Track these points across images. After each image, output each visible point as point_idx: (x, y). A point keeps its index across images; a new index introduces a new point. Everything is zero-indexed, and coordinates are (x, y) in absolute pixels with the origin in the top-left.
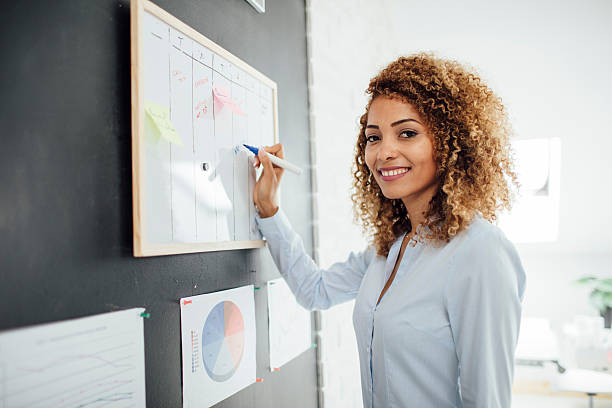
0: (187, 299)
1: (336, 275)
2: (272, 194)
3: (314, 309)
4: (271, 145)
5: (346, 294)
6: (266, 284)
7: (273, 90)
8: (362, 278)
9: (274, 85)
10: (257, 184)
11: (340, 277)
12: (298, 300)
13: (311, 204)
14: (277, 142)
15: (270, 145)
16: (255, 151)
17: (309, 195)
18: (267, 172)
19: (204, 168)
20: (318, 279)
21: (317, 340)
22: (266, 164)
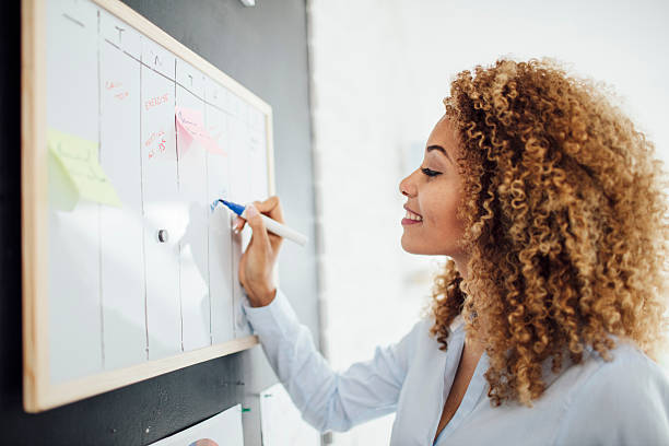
1: (358, 383)
2: (266, 271)
3: (327, 431)
4: (263, 198)
5: (374, 412)
6: (258, 396)
7: (266, 117)
8: (399, 389)
9: (268, 110)
10: (243, 257)
11: (365, 388)
12: (304, 417)
13: (318, 270)
14: (273, 194)
15: (262, 200)
16: (238, 210)
17: (314, 260)
18: (256, 240)
19: (161, 239)
20: (333, 390)
22: (257, 229)
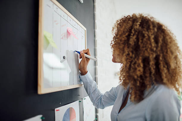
0: (58, 109)
2: (85, 67)
7: (85, 31)
17: (94, 67)
19: (64, 58)
20: (100, 98)
21: (97, 117)
22: (83, 56)
